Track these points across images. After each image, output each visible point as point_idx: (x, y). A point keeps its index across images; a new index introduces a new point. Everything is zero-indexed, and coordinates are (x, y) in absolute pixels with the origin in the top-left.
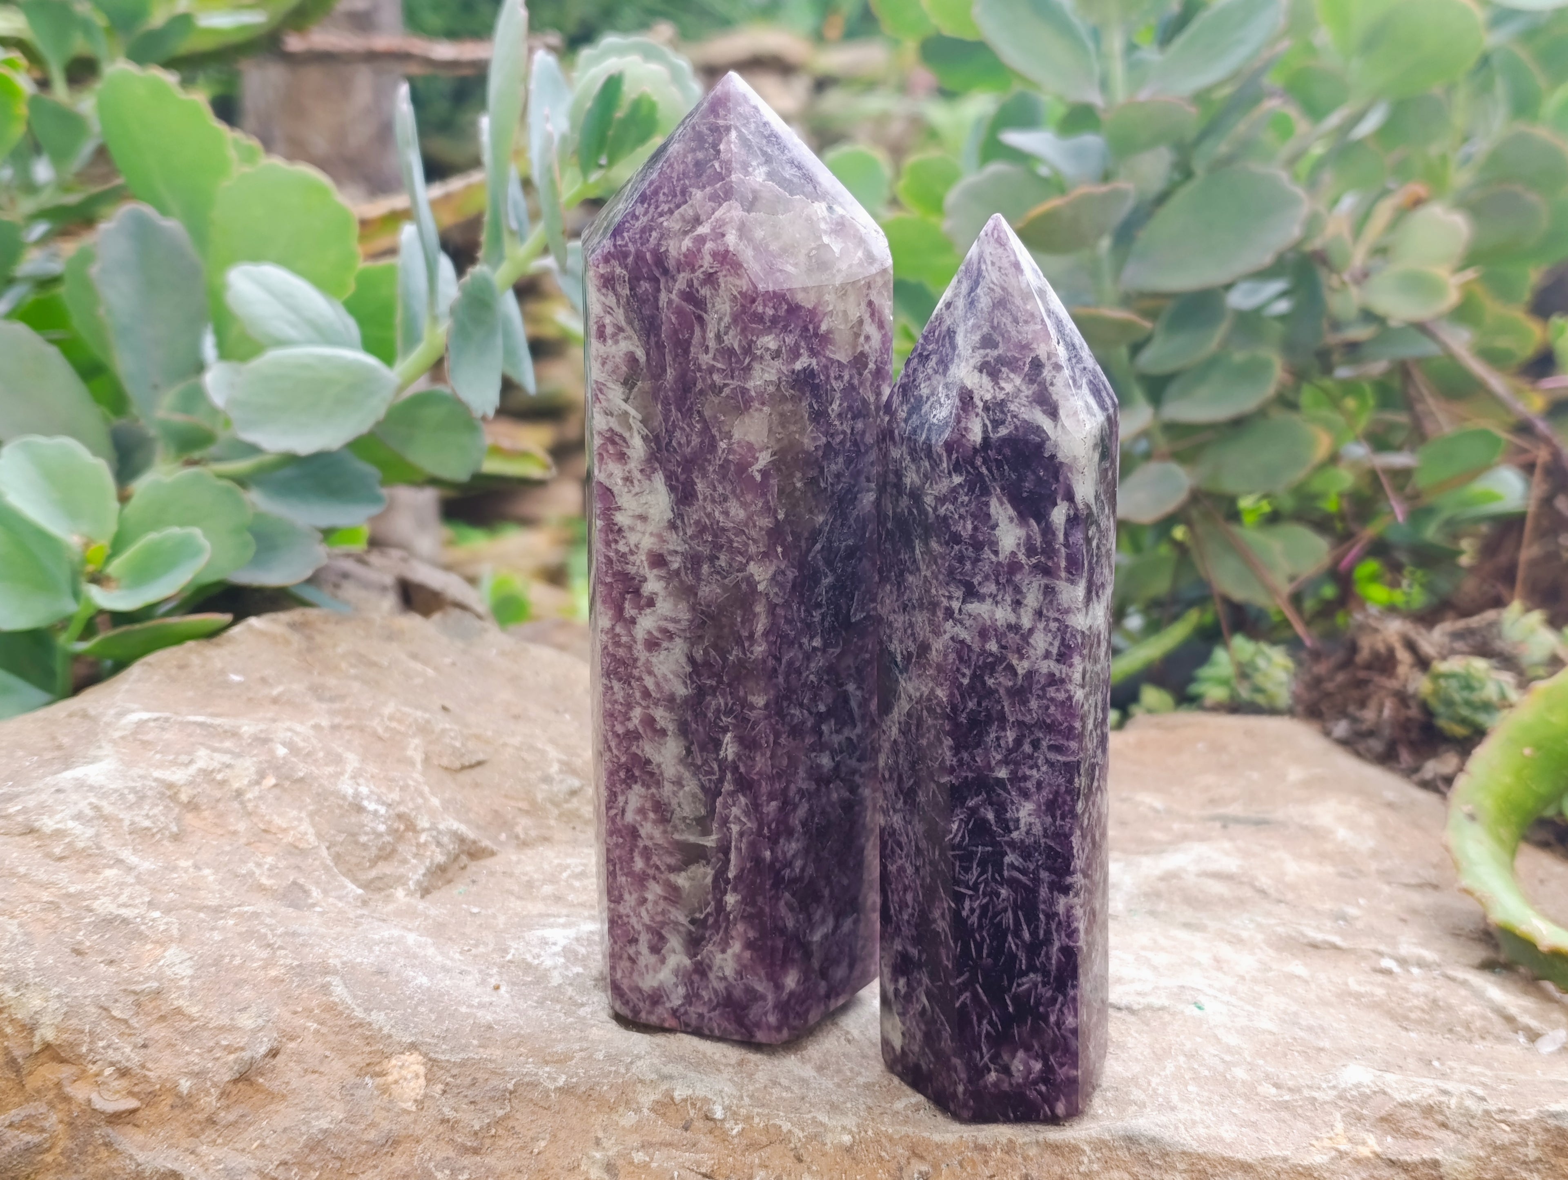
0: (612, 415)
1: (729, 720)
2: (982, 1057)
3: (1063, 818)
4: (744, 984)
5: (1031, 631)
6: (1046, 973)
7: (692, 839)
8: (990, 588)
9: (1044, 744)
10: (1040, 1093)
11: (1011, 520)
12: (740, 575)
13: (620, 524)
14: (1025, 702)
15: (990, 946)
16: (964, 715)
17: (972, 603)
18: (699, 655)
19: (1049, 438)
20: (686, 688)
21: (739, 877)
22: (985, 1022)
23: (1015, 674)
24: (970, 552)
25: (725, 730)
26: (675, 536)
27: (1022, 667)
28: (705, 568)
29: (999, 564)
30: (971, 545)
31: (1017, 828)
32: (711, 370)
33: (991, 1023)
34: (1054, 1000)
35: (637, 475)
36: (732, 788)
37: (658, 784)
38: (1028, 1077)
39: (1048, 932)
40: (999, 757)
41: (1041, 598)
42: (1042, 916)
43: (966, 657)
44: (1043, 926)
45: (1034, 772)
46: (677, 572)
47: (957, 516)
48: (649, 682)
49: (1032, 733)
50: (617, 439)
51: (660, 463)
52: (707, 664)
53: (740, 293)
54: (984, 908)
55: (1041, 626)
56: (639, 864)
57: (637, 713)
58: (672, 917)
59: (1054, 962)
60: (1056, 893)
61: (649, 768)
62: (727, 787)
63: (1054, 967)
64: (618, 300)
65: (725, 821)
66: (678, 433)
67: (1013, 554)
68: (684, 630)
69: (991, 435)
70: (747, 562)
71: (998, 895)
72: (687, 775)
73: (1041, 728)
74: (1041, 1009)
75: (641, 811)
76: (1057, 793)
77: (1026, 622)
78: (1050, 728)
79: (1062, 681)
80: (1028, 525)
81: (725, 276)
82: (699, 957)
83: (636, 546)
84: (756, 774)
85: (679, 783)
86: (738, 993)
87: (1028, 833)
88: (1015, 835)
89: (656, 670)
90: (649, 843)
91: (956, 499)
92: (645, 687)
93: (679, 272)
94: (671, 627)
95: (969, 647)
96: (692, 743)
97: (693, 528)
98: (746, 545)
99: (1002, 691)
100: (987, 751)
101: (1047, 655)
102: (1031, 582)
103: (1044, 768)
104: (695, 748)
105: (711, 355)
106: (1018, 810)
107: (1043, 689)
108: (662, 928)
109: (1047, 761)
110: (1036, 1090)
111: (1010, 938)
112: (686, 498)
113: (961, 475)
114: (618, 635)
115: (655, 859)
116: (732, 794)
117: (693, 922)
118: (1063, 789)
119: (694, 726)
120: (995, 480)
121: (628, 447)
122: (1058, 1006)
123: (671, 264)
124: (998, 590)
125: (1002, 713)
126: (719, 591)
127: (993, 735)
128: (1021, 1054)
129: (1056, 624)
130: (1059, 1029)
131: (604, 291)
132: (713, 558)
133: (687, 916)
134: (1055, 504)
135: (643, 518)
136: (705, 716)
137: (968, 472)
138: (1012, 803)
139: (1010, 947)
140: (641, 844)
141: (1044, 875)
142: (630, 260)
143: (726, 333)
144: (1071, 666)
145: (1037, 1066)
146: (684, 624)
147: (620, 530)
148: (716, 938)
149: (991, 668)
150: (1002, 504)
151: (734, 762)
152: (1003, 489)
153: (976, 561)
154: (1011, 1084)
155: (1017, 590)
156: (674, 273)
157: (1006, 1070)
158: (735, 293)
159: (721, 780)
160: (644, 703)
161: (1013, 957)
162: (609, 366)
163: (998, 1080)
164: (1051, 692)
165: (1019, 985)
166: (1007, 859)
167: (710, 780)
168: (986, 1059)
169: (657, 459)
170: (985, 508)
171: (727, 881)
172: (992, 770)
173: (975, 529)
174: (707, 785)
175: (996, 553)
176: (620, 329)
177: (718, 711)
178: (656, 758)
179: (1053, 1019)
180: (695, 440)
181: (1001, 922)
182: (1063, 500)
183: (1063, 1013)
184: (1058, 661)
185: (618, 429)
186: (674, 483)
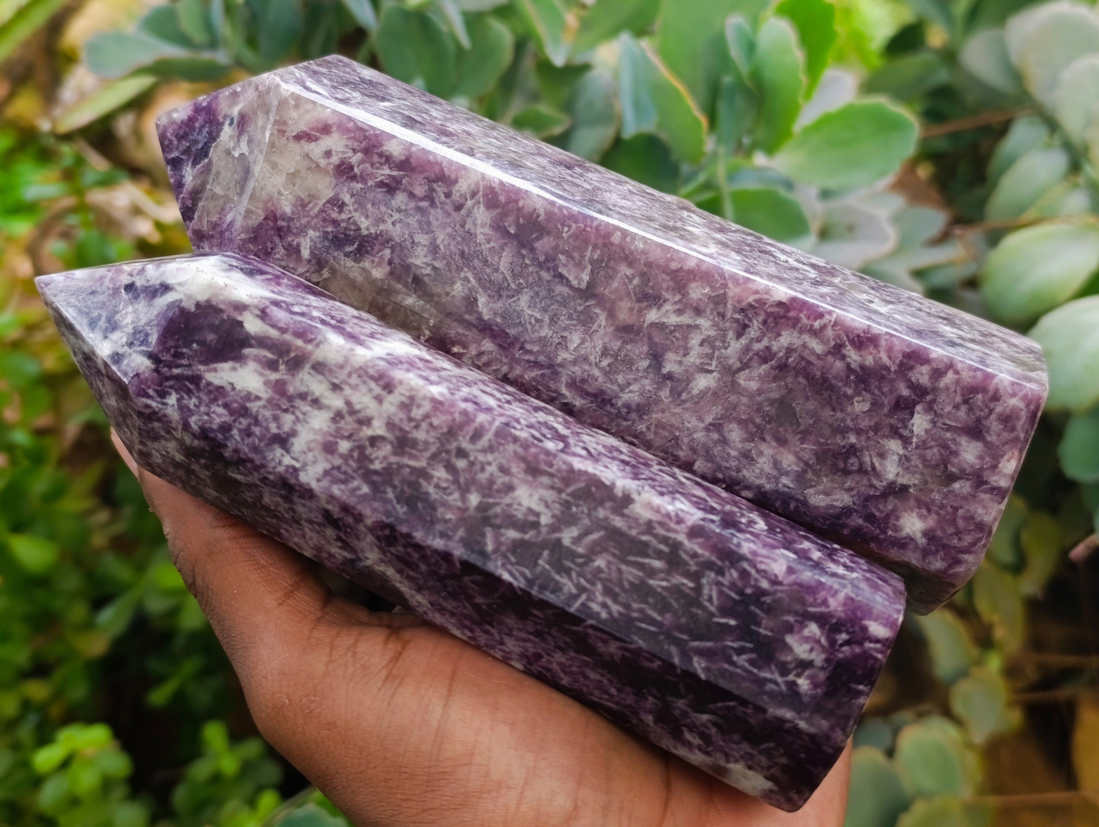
2: (776, 683)
3: (551, 465)
5: (348, 403)
6: (709, 565)
8: (287, 420)
9: (465, 445)
10: (847, 643)
11: (234, 369)
14: (414, 443)
15: (654, 607)
16: (398, 507)
17: (292, 444)
19: (181, 301)
22: (735, 658)
23: (382, 438)
24: (244, 422)
27: (378, 428)
29: (269, 401)
30: (238, 418)
31: (538, 515)
33: (740, 652)
34: (744, 574)
38: (822, 646)
39: (665, 540)
40: (456, 495)
41: (321, 378)
42: (645, 538)
43: (342, 477)
44: (654, 542)
45: (490, 469)
47: (206, 418)
49: (448, 452)
54: (608, 592)
55: (347, 391)
59: (700, 551)
60: (626, 511)
63: (707, 554)
67: (266, 383)
69: (150, 349)
71: (599, 570)
73: (449, 441)
74: (749, 591)
76: (523, 459)
77: (337, 402)
78: (452, 432)
79: (412, 398)
80: (247, 357)
87: (547, 506)
88: (545, 520)
91: (190, 410)
95: (333, 468)
99: (393, 459)
100: (445, 504)
101: (379, 399)
102: (302, 380)
103: (490, 457)
106: (520, 504)
107: (410, 419)
109: (484, 451)
110: (842, 645)
111: (652, 582)
113: (170, 394)
118: (520, 450)
120: (190, 366)
122: (753, 572)
124: (293, 413)
125: (414, 470)
127: (431, 490)
128: (789, 639)
129: (354, 376)
130: (780, 583)
134: (240, 324)
137: (171, 387)
138: (509, 505)
139: (662, 587)
141: (601, 513)
144: (401, 382)
145: (813, 629)
149: (364, 459)
150: (215, 370)
152: (201, 362)
153: (257, 422)
154: (822, 668)
155: (303, 396)
157: (804, 665)
161: (677, 590)
163: (809, 677)
164: (417, 413)
165: (710, 600)
166: (567, 541)
168: (780, 680)
170: (210, 388)
172: (467, 509)
173: (226, 406)
175: (258, 398)
179: (765, 584)
181: (631, 584)
182: (241, 314)
183: (765, 571)
184: (390, 392)
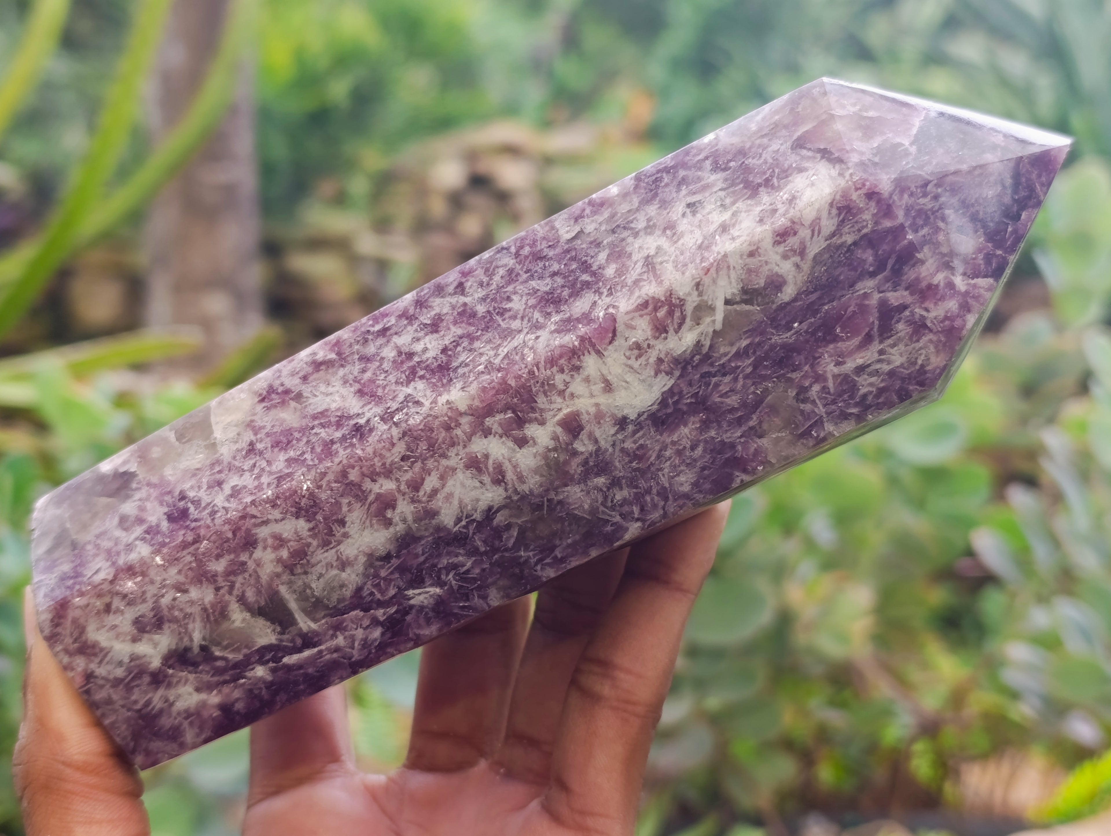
0: (700, 294)
1: (454, 582)
4: (180, 724)
7: (293, 605)
12: (618, 519)
13: (584, 364)
18: (500, 519)
20: (456, 524)
21: (289, 668)
25: (441, 584)
26: (613, 431)
28: (601, 481)
32: (819, 378)
35: (653, 356)
36: (382, 619)
37: (325, 544)
46: (575, 453)
48: (431, 482)
50: (677, 314)
51: (681, 376)
52: (498, 532)
53: (922, 366)
56: (219, 566)
57: (387, 486)
58: (190, 626)
61: (336, 528)
62: (380, 613)
64: (833, 235)
65: (338, 628)
66: (727, 379)
68: (516, 491)
70: (638, 520)
72: (360, 567)
75: (280, 541)
81: (931, 341)
82: (171, 671)
83: (572, 395)
84: (415, 634)
85: (343, 564)
86: (166, 722)
89: (450, 483)
90: (251, 565)
92: (423, 480)
93: (906, 289)
94: (510, 476)
96: (398, 557)
97: (635, 446)
98: (655, 506)
104: (395, 562)
105: (836, 370)
108: (169, 621)
112: (663, 423)
114: (458, 425)
115: (239, 580)
116: (375, 622)
117: (203, 648)
119: (419, 550)
121: (677, 332)
123: (910, 274)
126: (586, 507)
131: (834, 211)
132: (615, 483)
133: (204, 639)
135: (608, 387)
136: (439, 556)
140: (244, 557)
142: (887, 224)
143: (871, 375)
146: (525, 488)
147: (577, 369)
148: (206, 678)
151: (412, 607)
156: (904, 284)
158: (920, 362)
159: (380, 604)
160: (403, 487)
162: (753, 262)
167: (372, 594)
169: (684, 369)
171: (277, 659)
174: (365, 593)
176: (802, 253)
177: (455, 567)
178: (353, 527)
180: (733, 401)
185: (689, 308)
186: (670, 401)
